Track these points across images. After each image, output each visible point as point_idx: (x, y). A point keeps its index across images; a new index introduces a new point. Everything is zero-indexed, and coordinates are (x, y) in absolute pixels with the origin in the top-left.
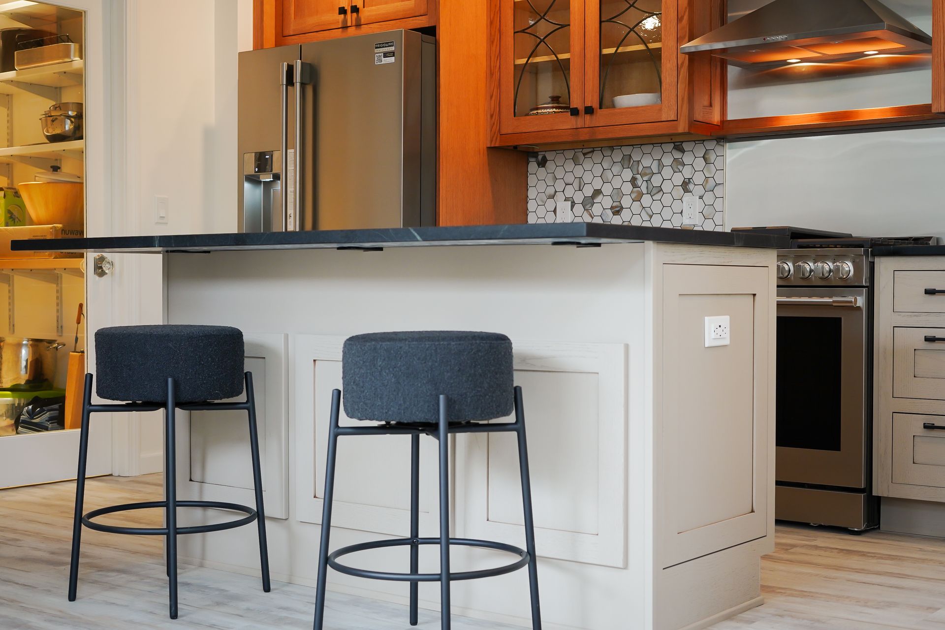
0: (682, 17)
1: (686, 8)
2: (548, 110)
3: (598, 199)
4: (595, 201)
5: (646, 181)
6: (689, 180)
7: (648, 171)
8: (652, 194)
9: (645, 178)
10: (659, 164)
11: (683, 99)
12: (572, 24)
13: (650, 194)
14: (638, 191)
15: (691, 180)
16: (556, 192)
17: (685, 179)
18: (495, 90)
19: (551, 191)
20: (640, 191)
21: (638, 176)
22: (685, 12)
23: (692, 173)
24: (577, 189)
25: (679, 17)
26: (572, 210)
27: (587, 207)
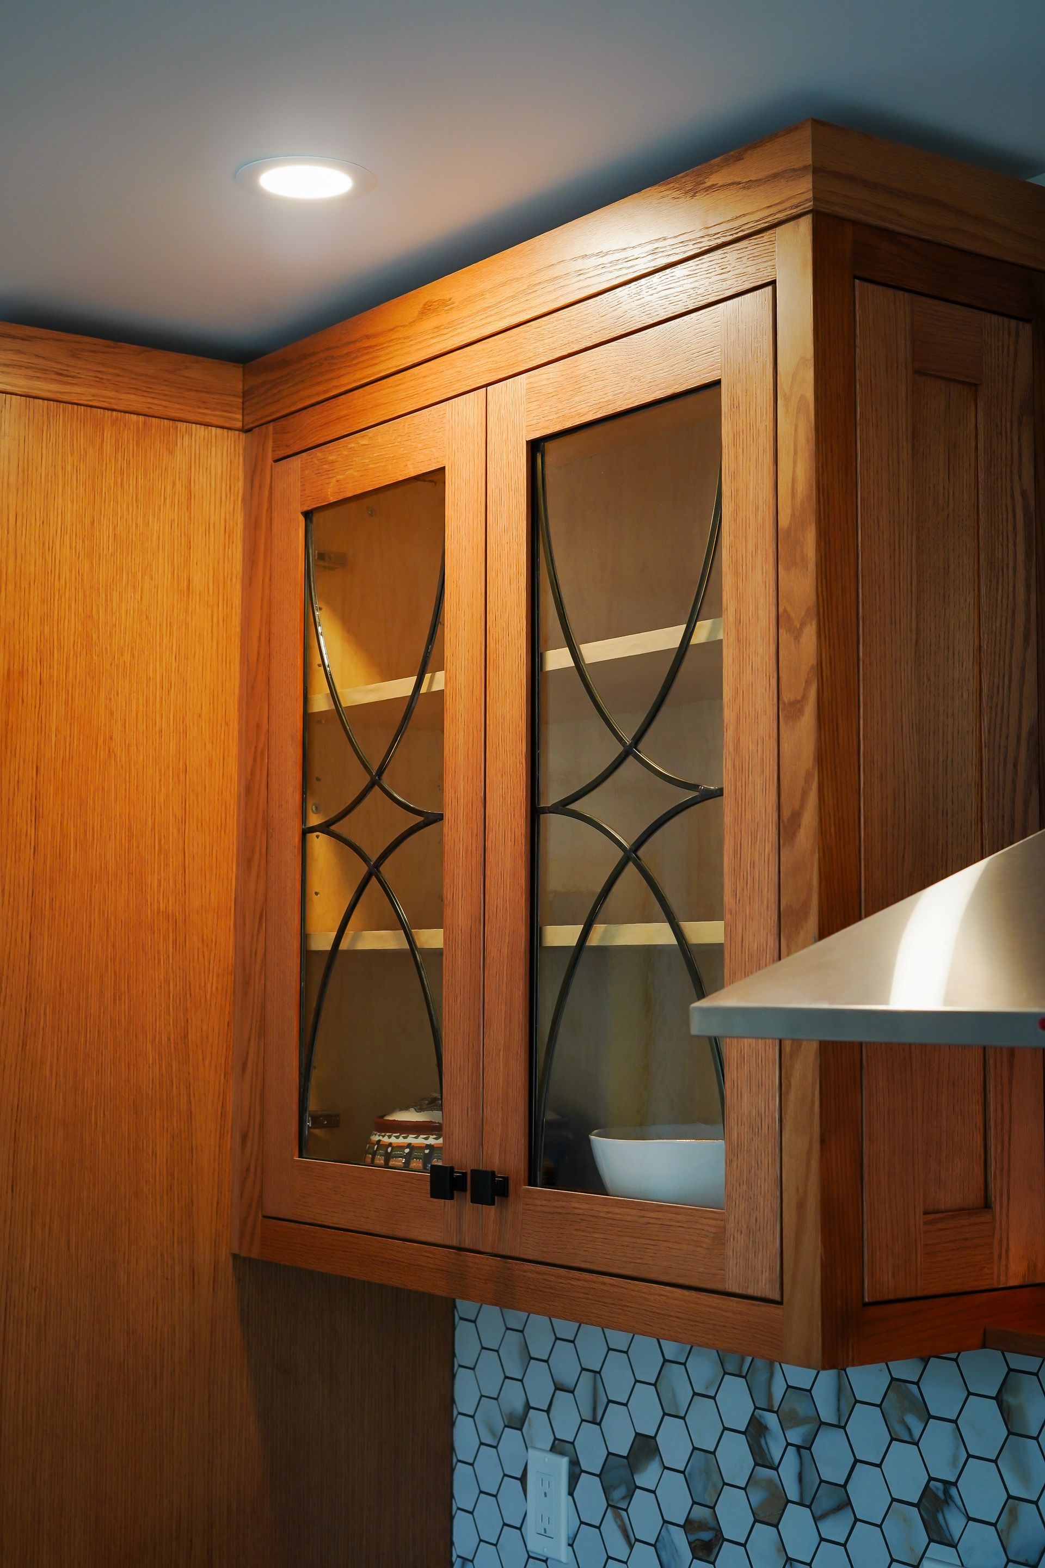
0: (797, 816)
1: (809, 775)
2: (411, 1139)
3: (647, 1476)
4: (640, 1480)
5: (798, 1448)
6: (946, 1492)
7: (802, 1408)
8: (819, 1507)
9: (795, 1436)
10: (840, 1391)
11: (801, 1205)
12: (448, 815)
13: (809, 1507)
14: (770, 1481)
15: (953, 1491)
16: (528, 1407)
17: (931, 1479)
18: (252, 1040)
19: (513, 1398)
20: (777, 1487)
21: (771, 1420)
22: (804, 794)
23: (955, 1458)
24: (587, 1415)
25: (786, 814)
26: (571, 1493)
27: (618, 1494)
